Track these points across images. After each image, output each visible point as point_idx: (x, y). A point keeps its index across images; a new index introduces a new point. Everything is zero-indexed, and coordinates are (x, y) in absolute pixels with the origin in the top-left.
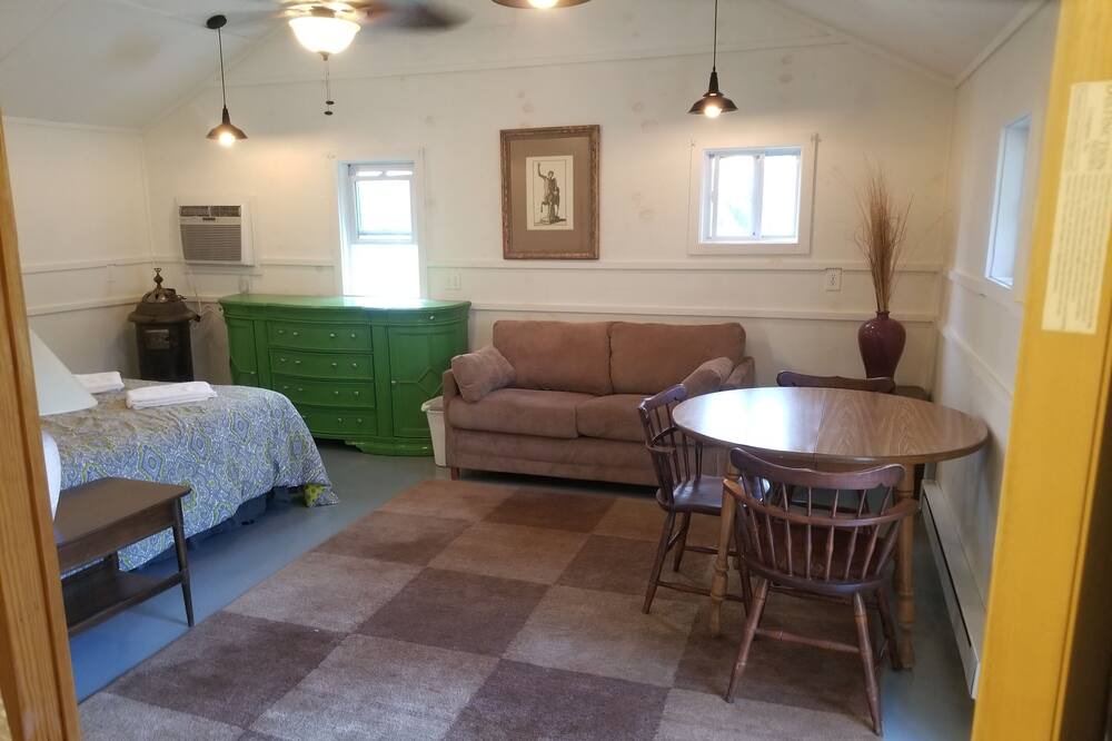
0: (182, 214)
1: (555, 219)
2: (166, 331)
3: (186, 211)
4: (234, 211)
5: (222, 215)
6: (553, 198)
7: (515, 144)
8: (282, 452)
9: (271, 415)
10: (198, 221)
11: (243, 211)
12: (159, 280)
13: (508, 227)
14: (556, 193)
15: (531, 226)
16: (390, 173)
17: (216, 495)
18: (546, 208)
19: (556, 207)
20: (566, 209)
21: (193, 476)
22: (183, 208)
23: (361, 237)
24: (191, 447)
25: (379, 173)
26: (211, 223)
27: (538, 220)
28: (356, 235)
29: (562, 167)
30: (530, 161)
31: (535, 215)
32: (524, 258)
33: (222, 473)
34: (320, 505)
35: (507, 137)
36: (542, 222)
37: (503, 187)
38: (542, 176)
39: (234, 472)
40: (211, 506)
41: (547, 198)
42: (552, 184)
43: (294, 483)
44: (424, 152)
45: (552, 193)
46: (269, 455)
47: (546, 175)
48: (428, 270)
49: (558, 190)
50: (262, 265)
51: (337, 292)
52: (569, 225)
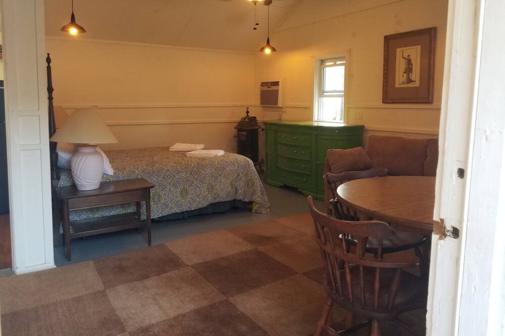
0: (262, 86)
1: (410, 81)
2: (245, 133)
3: (263, 84)
4: (277, 84)
5: (274, 85)
6: (409, 70)
7: (392, 42)
8: (241, 185)
9: (238, 167)
10: (265, 88)
11: (280, 84)
12: (248, 112)
13: (385, 86)
14: (410, 66)
15: (397, 85)
16: (338, 63)
17: (198, 196)
18: (405, 75)
19: (410, 74)
20: (416, 75)
21: (189, 186)
22: (262, 83)
23: (324, 94)
24: (191, 173)
25: (332, 63)
26: (270, 89)
27: (401, 82)
28: (322, 93)
29: (414, 53)
30: (399, 50)
31: (400, 78)
32: (393, 103)
33: (204, 187)
34: (257, 213)
35: (387, 39)
36: (403, 83)
37: (384, 65)
38: (404, 58)
39: (211, 188)
40: (195, 200)
41: (406, 69)
42: (409, 62)
43: (247, 200)
44: (350, 51)
45: (409, 67)
46: (231, 184)
47: (406, 57)
48: (348, 109)
49: (412, 65)
50: (286, 107)
51: (311, 119)
52: (417, 84)
